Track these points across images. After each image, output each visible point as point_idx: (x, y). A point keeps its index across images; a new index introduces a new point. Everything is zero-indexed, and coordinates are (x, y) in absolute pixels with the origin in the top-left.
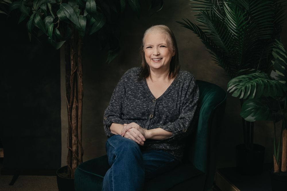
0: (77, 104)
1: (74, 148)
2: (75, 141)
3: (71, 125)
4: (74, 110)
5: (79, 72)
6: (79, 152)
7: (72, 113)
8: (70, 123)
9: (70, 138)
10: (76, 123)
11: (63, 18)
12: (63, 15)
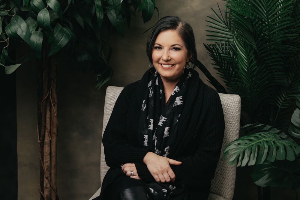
0: (50, 139)
1: (46, 193)
2: (47, 184)
3: (42, 164)
4: (47, 145)
5: (53, 99)
6: (52, 198)
7: (44, 149)
8: (42, 162)
9: (42, 180)
10: (49, 162)
11: (12, 34)
12: (12, 31)
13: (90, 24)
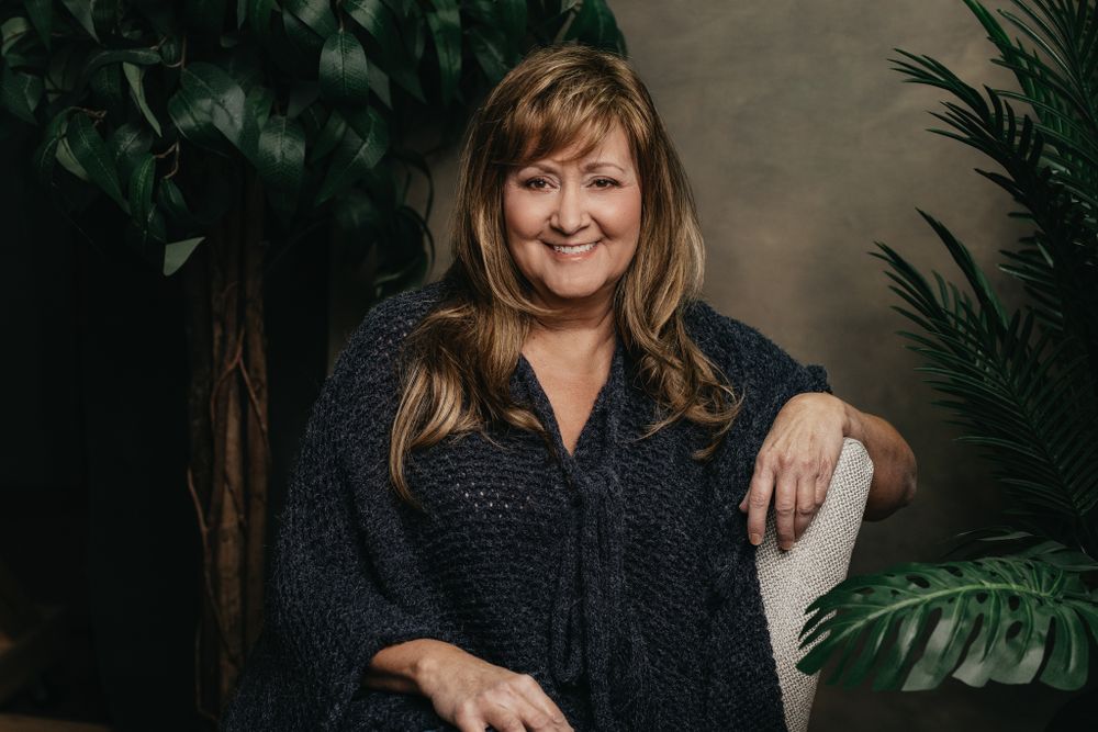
0: (243, 517)
3: (217, 611)
4: (230, 542)
5: (251, 371)
7: (220, 555)
8: (214, 601)
9: (212, 671)
10: (238, 602)
11: (197, 129)
12: (198, 119)
13: (418, 92)
